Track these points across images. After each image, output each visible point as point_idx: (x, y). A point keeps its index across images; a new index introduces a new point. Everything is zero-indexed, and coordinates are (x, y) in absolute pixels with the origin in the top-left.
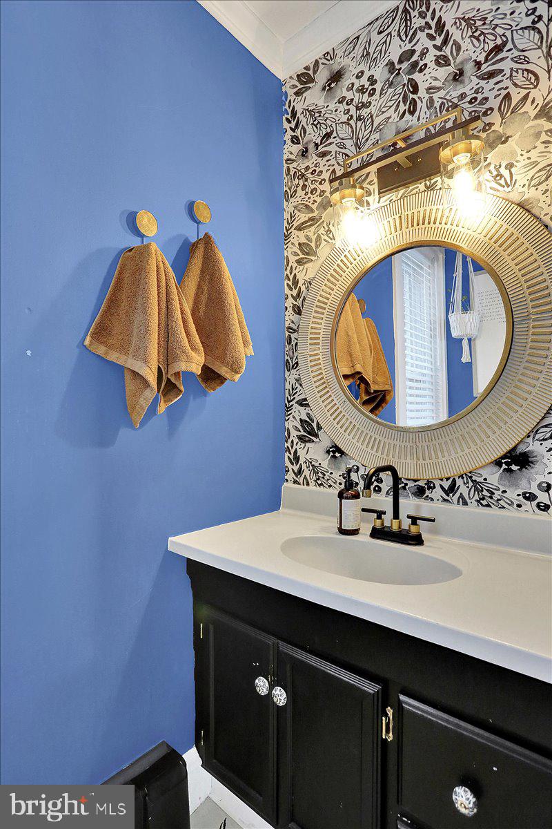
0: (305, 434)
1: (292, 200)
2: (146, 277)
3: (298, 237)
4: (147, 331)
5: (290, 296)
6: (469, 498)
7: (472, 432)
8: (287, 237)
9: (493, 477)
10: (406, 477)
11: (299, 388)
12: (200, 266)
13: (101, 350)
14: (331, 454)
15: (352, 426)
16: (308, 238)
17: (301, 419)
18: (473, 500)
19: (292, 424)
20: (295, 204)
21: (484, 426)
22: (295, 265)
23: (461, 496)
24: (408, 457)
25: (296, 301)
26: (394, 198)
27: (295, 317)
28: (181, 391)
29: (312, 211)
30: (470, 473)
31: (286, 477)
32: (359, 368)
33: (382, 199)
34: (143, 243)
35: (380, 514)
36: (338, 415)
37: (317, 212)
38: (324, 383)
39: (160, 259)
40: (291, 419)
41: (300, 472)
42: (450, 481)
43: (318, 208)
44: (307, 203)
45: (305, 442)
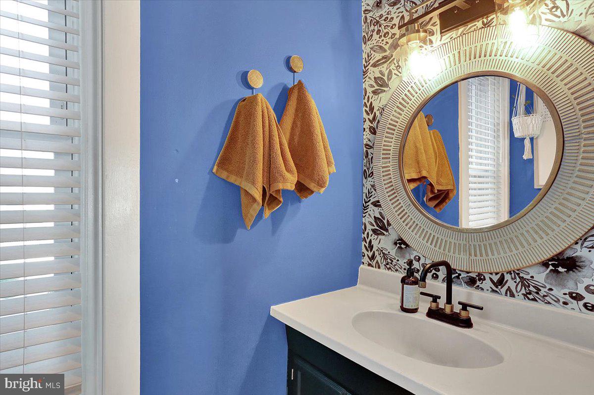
0: (378, 228)
1: (369, 43)
2: (254, 121)
3: (374, 72)
4: (254, 161)
5: (367, 120)
6: (517, 291)
7: (520, 236)
8: (365, 73)
9: (540, 276)
10: (460, 269)
11: (374, 192)
12: (295, 107)
13: (224, 175)
14: (398, 245)
15: (415, 224)
16: (381, 73)
17: (375, 217)
18: (520, 294)
19: (368, 220)
20: (371, 46)
21: (532, 232)
22: (371, 95)
23: (509, 289)
24: (462, 253)
25: (372, 123)
26: (454, 36)
27: (371, 136)
28: (280, 202)
29: (385, 51)
30: (518, 270)
31: (362, 260)
32: (424, 174)
33: (444, 38)
34: (253, 94)
35: (435, 298)
36: (404, 215)
37: (389, 51)
38: (393, 189)
39: (265, 106)
40: (367, 216)
41: (373, 258)
42: (499, 276)
43: (389, 49)
44: (381, 44)
45: (378, 234)
